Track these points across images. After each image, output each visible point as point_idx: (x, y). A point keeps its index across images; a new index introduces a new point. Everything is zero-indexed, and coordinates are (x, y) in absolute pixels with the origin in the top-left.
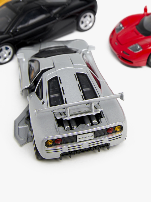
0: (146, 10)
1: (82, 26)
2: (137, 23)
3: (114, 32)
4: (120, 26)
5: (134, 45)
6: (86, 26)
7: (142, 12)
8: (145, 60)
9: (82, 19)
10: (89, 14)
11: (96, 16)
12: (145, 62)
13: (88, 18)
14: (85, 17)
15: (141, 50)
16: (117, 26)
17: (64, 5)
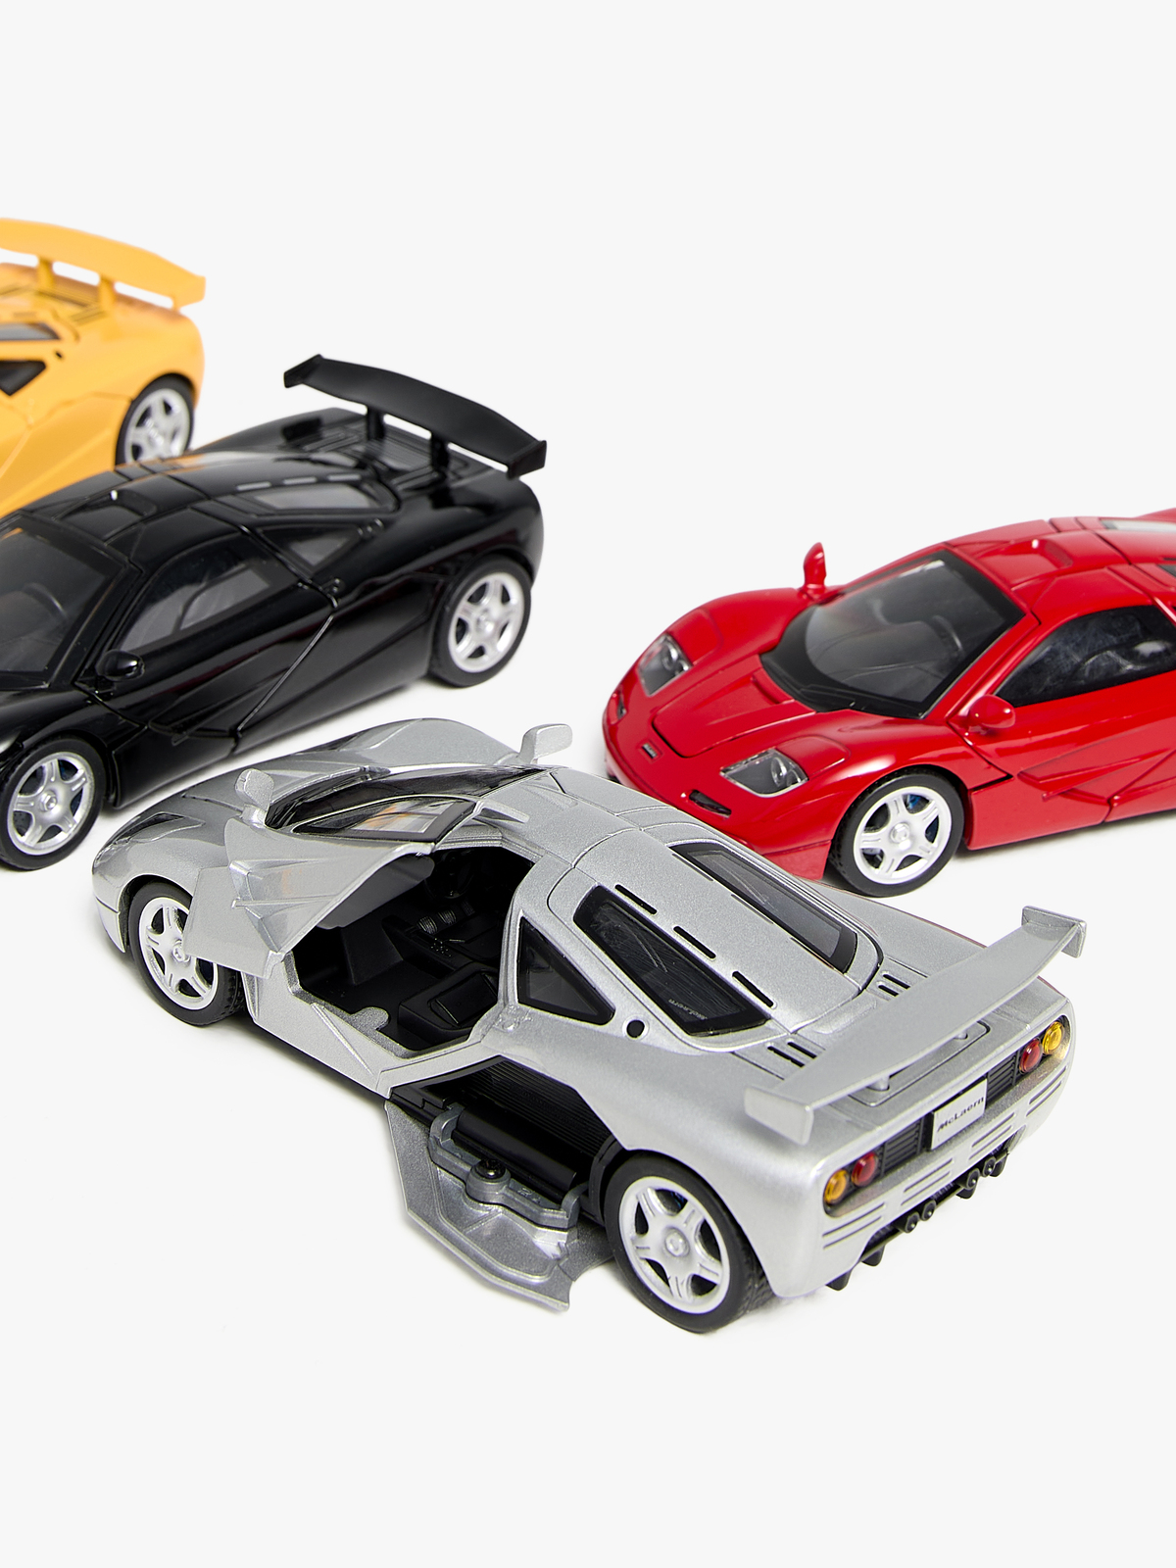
0: (814, 567)
1: (460, 652)
2: (770, 636)
3: (630, 680)
4: (669, 654)
5: (756, 760)
6: (479, 652)
7: (795, 580)
8: (823, 844)
9: (463, 610)
10: (497, 580)
11: (536, 591)
12: (821, 855)
13: (490, 601)
14: (476, 599)
15: (800, 783)
16: (647, 655)
17: (361, 524)
